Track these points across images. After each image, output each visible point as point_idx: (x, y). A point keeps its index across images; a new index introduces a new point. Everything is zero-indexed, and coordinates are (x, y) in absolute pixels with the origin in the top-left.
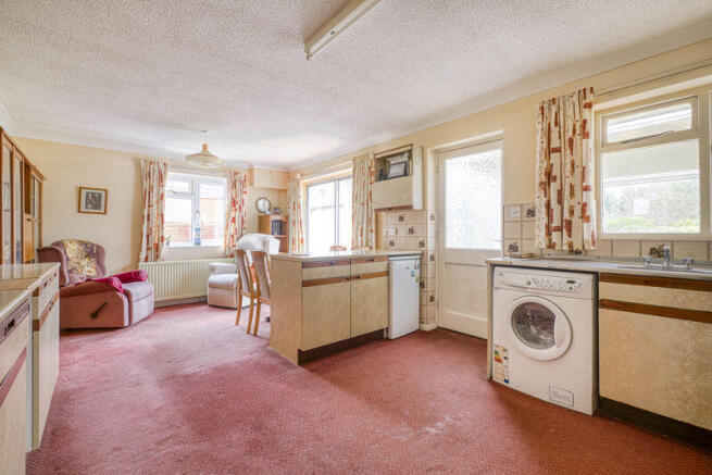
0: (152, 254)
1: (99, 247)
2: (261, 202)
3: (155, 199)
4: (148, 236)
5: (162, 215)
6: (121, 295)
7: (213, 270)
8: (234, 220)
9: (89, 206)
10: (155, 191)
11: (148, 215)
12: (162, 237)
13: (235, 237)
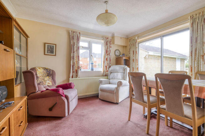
0: (74, 74)
1: (53, 71)
2: (117, 51)
3: (76, 49)
4: (73, 66)
5: (79, 56)
6: (64, 98)
7: (101, 82)
8: (107, 59)
9: (49, 52)
10: (76, 45)
11: (73, 57)
12: (79, 67)
13: (108, 67)
